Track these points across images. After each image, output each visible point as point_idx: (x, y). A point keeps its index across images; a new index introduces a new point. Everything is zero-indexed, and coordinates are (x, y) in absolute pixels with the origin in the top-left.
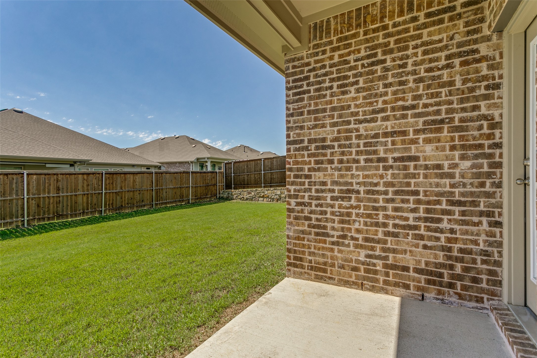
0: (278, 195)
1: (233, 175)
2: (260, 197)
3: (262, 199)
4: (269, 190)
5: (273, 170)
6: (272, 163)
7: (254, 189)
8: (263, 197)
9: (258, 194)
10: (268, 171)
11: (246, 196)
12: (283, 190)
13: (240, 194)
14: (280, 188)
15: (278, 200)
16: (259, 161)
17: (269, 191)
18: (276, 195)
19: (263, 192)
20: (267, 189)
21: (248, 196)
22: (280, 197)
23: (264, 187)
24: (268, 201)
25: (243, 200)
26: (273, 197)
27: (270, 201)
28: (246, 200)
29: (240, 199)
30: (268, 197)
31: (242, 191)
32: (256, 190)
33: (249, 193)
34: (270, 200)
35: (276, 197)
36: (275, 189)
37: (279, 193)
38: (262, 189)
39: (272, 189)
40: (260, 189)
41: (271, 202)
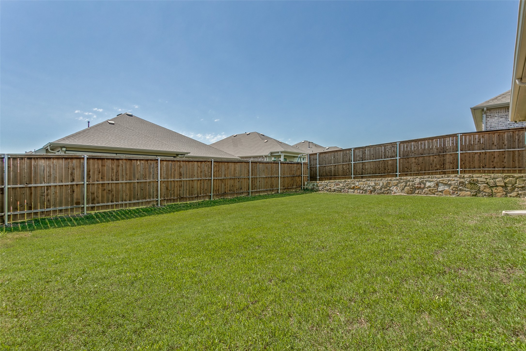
0: (372, 186)
1: (318, 166)
2: (350, 188)
3: (352, 190)
4: (360, 181)
5: (365, 160)
6: (364, 153)
7: (343, 180)
8: (353, 188)
9: (347, 186)
10: (359, 161)
11: (334, 187)
12: (378, 181)
13: (327, 186)
14: (374, 179)
15: (371, 192)
16: (348, 152)
17: (360, 183)
18: (369, 186)
19: (354, 184)
20: (358, 180)
21: (335, 188)
22: (374, 188)
23: (354, 178)
24: (359, 193)
25: (330, 191)
26: (365, 188)
27: (362, 193)
28: (333, 191)
29: (327, 190)
30: (359, 188)
31: (329, 182)
32: (345, 181)
33: (337, 185)
34: (361, 191)
35: (369, 188)
36: (367, 180)
37: (373, 184)
38: (352, 180)
39: (364, 180)
40: (349, 180)
41: (363, 194)
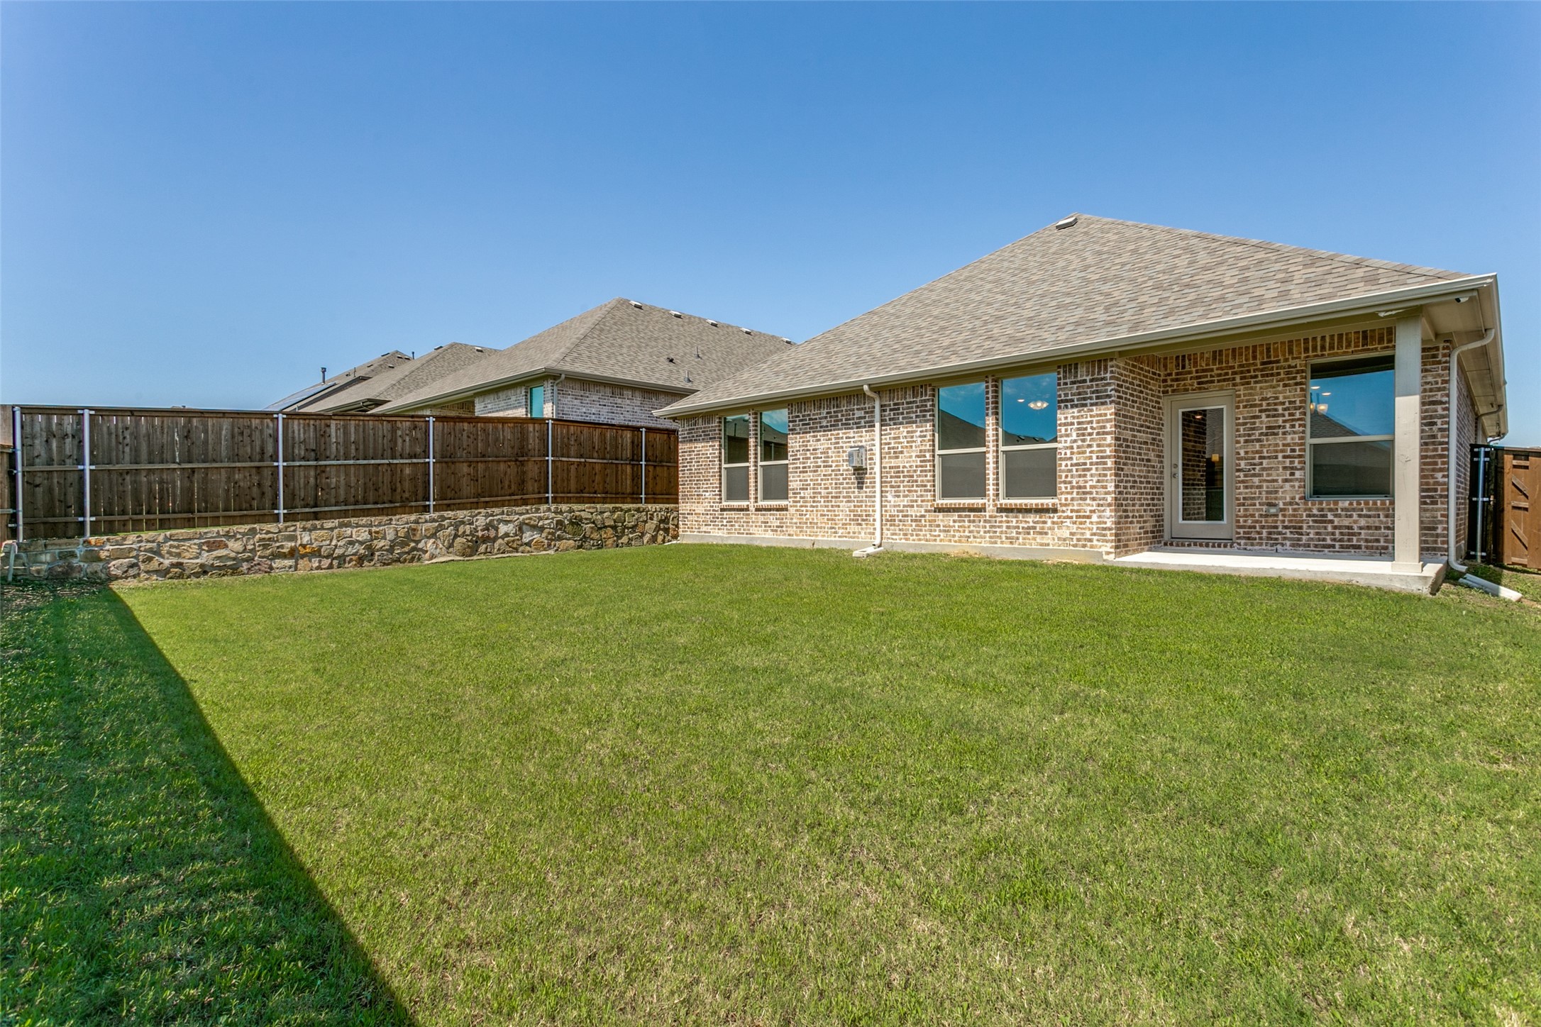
0: (361, 543)
2: (275, 556)
3: (290, 562)
4: (315, 528)
5: (327, 458)
6: (323, 435)
7: (244, 528)
8: (292, 554)
9: (265, 547)
10: (304, 459)
11: (193, 555)
12: (380, 525)
13: (158, 553)
14: (364, 520)
15: (361, 560)
16: (255, 422)
17: (315, 534)
18: (352, 543)
19: (292, 538)
20: (309, 524)
21: (206, 558)
22: (369, 548)
23: (287, 518)
24: (319, 568)
25: (180, 576)
26: (338, 552)
27: (331, 567)
28: (197, 575)
29: (163, 573)
30: (316, 553)
31: (167, 539)
32: (253, 531)
33: (213, 545)
34: (326, 562)
35: (351, 550)
36: (341, 525)
37: (364, 535)
38: (281, 525)
39: (329, 524)
40: (272, 527)
41: (335, 570)
